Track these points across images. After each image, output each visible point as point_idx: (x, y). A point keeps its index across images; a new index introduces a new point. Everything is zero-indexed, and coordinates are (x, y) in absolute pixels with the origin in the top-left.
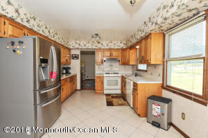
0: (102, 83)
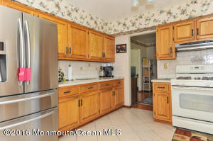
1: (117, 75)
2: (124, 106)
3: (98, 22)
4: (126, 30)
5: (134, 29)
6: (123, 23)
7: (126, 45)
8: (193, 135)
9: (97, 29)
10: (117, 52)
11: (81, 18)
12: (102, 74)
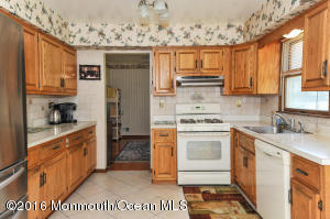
0: (173, 151)
1: (82, 118)
2: (96, 171)
3: (54, 20)
4: (104, 44)
5: (118, 44)
6: (99, 29)
7: (99, 67)
8: (202, 190)
9: (52, 33)
10: (81, 78)
11: (28, 7)
12: (56, 117)
